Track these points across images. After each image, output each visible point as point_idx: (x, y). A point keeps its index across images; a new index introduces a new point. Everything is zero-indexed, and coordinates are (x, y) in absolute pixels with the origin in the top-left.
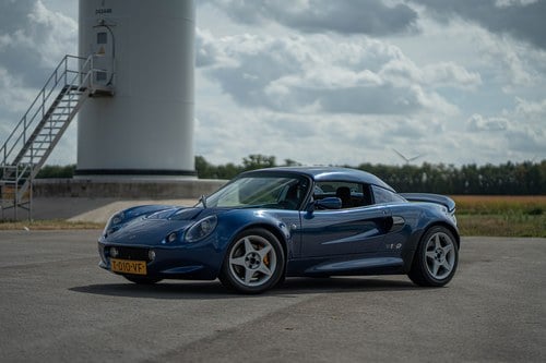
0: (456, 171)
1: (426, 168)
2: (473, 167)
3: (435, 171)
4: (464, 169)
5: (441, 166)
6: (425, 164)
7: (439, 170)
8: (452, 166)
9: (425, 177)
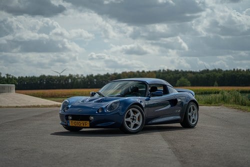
0: (84, 78)
1: (71, 76)
2: (92, 76)
3: (75, 78)
4: (88, 77)
5: (77, 76)
6: (70, 75)
7: (76, 77)
8: (82, 75)
9: (70, 81)
